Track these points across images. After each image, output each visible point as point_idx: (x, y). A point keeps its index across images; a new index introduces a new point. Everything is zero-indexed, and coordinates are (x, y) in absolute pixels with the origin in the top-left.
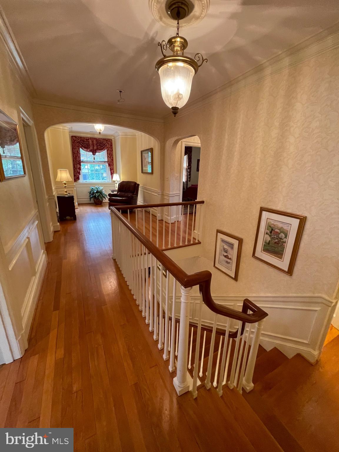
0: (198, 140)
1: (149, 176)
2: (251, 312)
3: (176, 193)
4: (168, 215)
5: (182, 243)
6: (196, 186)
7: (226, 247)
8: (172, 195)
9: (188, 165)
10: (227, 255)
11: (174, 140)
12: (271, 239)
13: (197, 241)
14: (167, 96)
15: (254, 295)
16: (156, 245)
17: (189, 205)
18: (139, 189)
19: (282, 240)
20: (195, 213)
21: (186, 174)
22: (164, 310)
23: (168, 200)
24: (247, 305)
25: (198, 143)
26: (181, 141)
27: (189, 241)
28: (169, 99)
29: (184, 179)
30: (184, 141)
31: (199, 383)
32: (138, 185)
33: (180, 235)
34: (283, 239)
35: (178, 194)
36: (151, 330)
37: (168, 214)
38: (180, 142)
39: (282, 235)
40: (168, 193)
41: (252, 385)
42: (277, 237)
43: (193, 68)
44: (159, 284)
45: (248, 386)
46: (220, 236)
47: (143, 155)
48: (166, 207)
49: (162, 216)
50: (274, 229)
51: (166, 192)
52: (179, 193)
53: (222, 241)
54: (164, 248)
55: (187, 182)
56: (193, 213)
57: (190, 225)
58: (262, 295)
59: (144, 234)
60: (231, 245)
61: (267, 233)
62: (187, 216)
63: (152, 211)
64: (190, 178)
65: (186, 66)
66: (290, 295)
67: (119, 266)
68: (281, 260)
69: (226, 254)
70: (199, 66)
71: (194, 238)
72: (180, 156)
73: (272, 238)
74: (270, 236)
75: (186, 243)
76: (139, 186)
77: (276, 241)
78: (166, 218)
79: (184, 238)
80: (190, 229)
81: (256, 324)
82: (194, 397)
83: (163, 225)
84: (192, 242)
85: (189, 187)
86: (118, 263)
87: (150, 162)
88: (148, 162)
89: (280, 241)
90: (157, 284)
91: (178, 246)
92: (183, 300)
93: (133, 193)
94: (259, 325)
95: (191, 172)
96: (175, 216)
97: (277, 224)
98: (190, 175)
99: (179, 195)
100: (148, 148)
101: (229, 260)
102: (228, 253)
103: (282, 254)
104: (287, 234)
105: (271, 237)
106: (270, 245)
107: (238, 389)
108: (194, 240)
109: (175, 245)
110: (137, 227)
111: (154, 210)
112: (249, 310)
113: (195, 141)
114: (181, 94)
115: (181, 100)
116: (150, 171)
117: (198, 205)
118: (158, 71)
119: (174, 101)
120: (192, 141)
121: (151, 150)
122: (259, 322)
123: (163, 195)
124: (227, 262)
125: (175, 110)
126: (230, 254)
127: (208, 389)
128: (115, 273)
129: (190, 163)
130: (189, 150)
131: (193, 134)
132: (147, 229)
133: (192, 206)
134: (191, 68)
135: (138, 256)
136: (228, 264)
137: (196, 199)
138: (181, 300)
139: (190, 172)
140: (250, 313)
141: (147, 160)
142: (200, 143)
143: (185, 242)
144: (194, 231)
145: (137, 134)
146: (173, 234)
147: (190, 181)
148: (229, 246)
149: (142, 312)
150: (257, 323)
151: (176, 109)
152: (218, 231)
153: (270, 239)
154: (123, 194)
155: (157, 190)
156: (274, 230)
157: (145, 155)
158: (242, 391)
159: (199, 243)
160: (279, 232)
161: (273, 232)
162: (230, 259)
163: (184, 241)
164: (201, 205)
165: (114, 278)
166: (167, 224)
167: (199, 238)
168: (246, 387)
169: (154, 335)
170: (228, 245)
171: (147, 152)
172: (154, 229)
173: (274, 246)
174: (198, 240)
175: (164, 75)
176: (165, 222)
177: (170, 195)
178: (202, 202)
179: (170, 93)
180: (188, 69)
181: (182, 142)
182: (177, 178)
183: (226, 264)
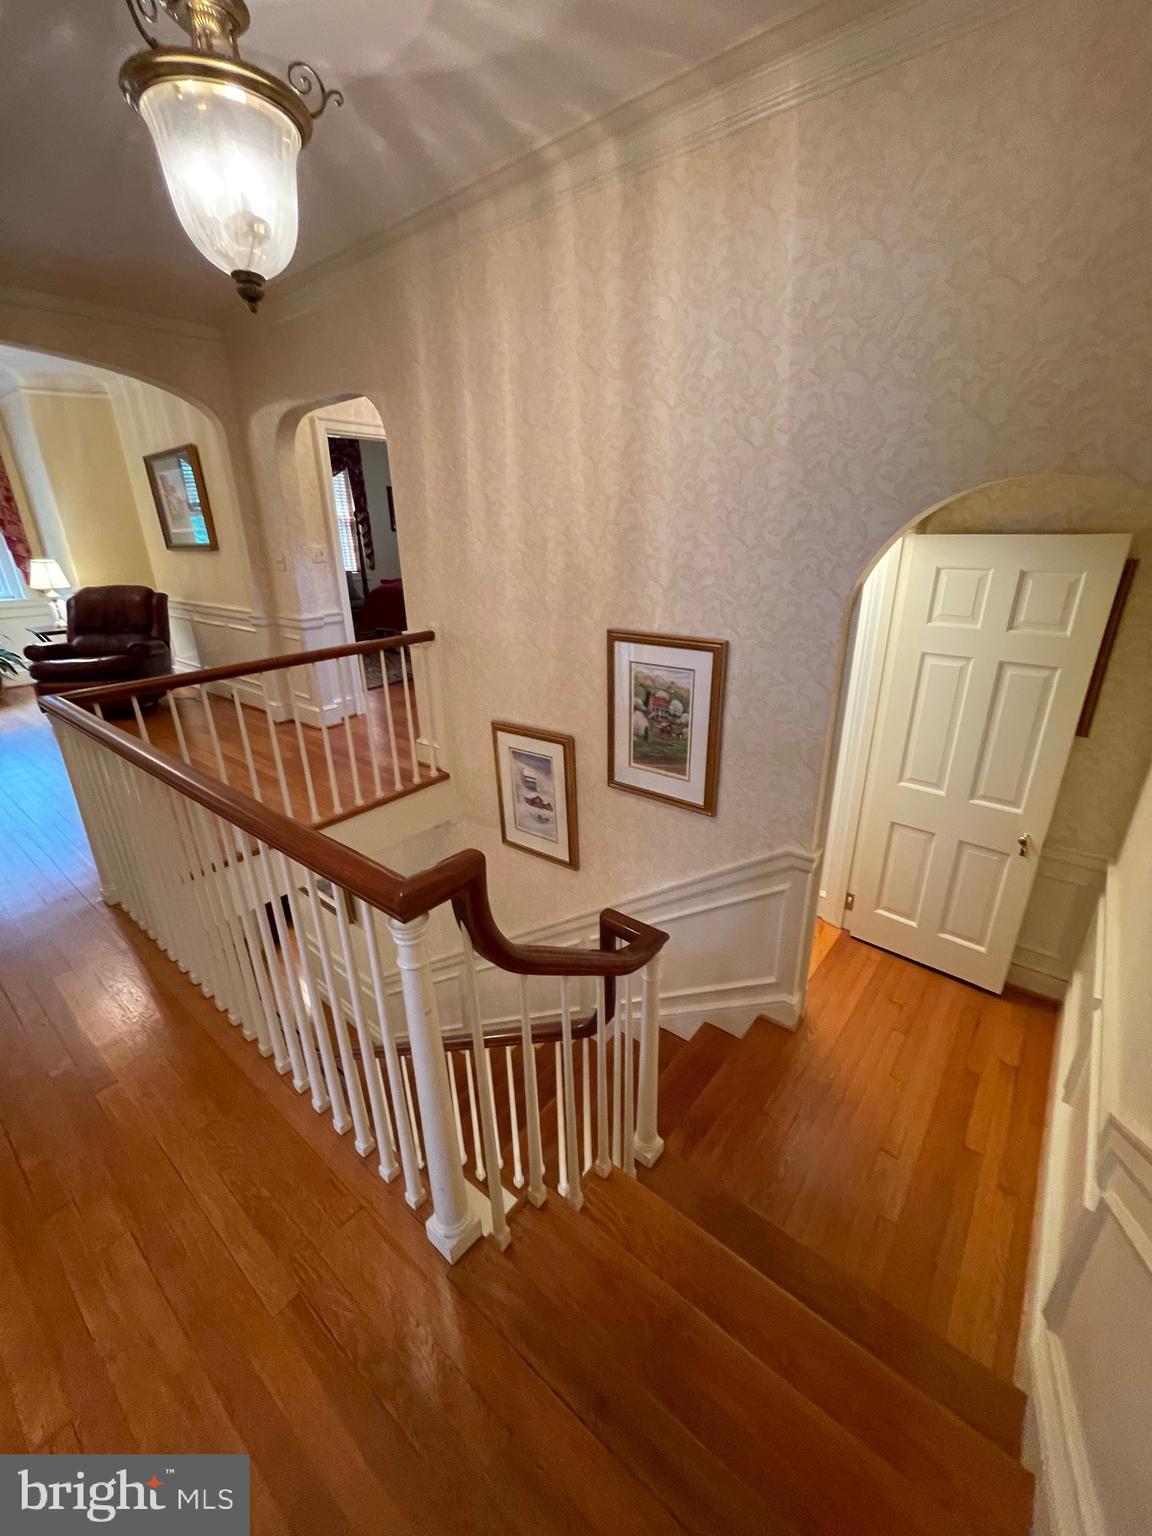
0: (374, 416)
1: (202, 560)
2: (625, 944)
3: (328, 612)
4: (310, 701)
5: (383, 789)
6: (396, 583)
7: (529, 772)
8: (314, 624)
9: (354, 509)
10: (538, 797)
11: (281, 414)
12: (650, 723)
13: (434, 773)
14: (202, 221)
15: (631, 896)
16: (284, 810)
17: (382, 654)
18: (171, 613)
19: (678, 721)
20: (411, 679)
21: (354, 542)
22: (351, 1022)
23: (302, 643)
24: (612, 925)
25: (374, 426)
26: (309, 415)
27: (406, 776)
28: (212, 233)
29: (350, 562)
30: (320, 419)
31: (509, 1201)
32: (163, 598)
33: (369, 764)
34: (679, 717)
35: (338, 618)
36: (321, 1108)
37: (310, 695)
38: (304, 421)
39: (675, 705)
40: (297, 617)
41: (659, 1141)
42: (664, 715)
43: (290, 118)
44: (314, 940)
45: (647, 1152)
46: (507, 740)
47: (158, 474)
48: (294, 669)
49: (288, 707)
50: (652, 691)
51: (284, 614)
52: (338, 614)
53: (515, 757)
54: (316, 818)
55: (362, 570)
56: (402, 681)
57: (400, 723)
58: (653, 890)
59: (226, 782)
60: (544, 764)
61: (636, 708)
62: (383, 692)
63: (241, 693)
64: (370, 556)
65: (257, 106)
66: (720, 869)
67: (141, 924)
68: (682, 777)
69: (532, 795)
70: (314, 116)
71: (421, 764)
72: (313, 473)
73: (653, 718)
74: (646, 713)
75: (399, 787)
76: (169, 605)
77: (664, 724)
78: (301, 710)
79: (387, 771)
80: (402, 735)
81: (642, 973)
82: (504, 1247)
83: (296, 738)
84: (417, 780)
85: (376, 591)
86: (133, 916)
87: (195, 504)
88: (189, 504)
89: (674, 724)
90: (306, 941)
91: (370, 801)
92: (404, 964)
93: (144, 630)
94: (651, 974)
95: (370, 535)
96: (340, 700)
97: (658, 676)
98: (369, 545)
99: (342, 622)
100: (172, 446)
101: (545, 813)
102: (538, 789)
103: (683, 761)
104: (689, 702)
105: (650, 716)
106: (651, 739)
107: (625, 1170)
108: (425, 772)
109: (359, 802)
110: (188, 762)
111: (249, 690)
112: (618, 939)
113: (361, 418)
114: (262, 221)
115: (266, 246)
116: (202, 538)
117: (418, 651)
118: (138, 105)
119: (236, 247)
120: (352, 419)
121: (191, 454)
122: (649, 963)
123: (274, 626)
124: (540, 818)
125: (248, 284)
126: (545, 793)
127: (540, 1203)
128: (131, 956)
129: (362, 500)
130: (346, 453)
131: (348, 392)
132: (236, 764)
133: (392, 653)
134: (277, 115)
135: (214, 869)
136: (542, 823)
137: (406, 629)
138: (398, 967)
139: (368, 534)
140: (624, 946)
141: (179, 494)
142: (381, 423)
143: (392, 784)
144: (418, 741)
145: (107, 387)
146: (342, 763)
147: (372, 568)
148: (538, 768)
149: (274, 1058)
150: (644, 969)
151: (254, 283)
152: (498, 727)
153: (648, 725)
154: (97, 639)
155: (250, 610)
156: (654, 695)
157: (168, 474)
158: (635, 1170)
159: (444, 777)
160: (668, 699)
161: (651, 702)
162: (548, 807)
163: (388, 782)
164: (424, 648)
165: (128, 976)
166: (314, 734)
167: (438, 760)
168: (643, 1153)
169: (333, 1117)
170: (533, 763)
171: (172, 460)
172: (264, 756)
173: (659, 740)
174: (439, 770)
175: (167, 128)
176: (303, 725)
177: (305, 625)
178: (428, 636)
179: (210, 210)
180: (269, 120)
181: (312, 421)
182: (320, 559)
183: (539, 825)
